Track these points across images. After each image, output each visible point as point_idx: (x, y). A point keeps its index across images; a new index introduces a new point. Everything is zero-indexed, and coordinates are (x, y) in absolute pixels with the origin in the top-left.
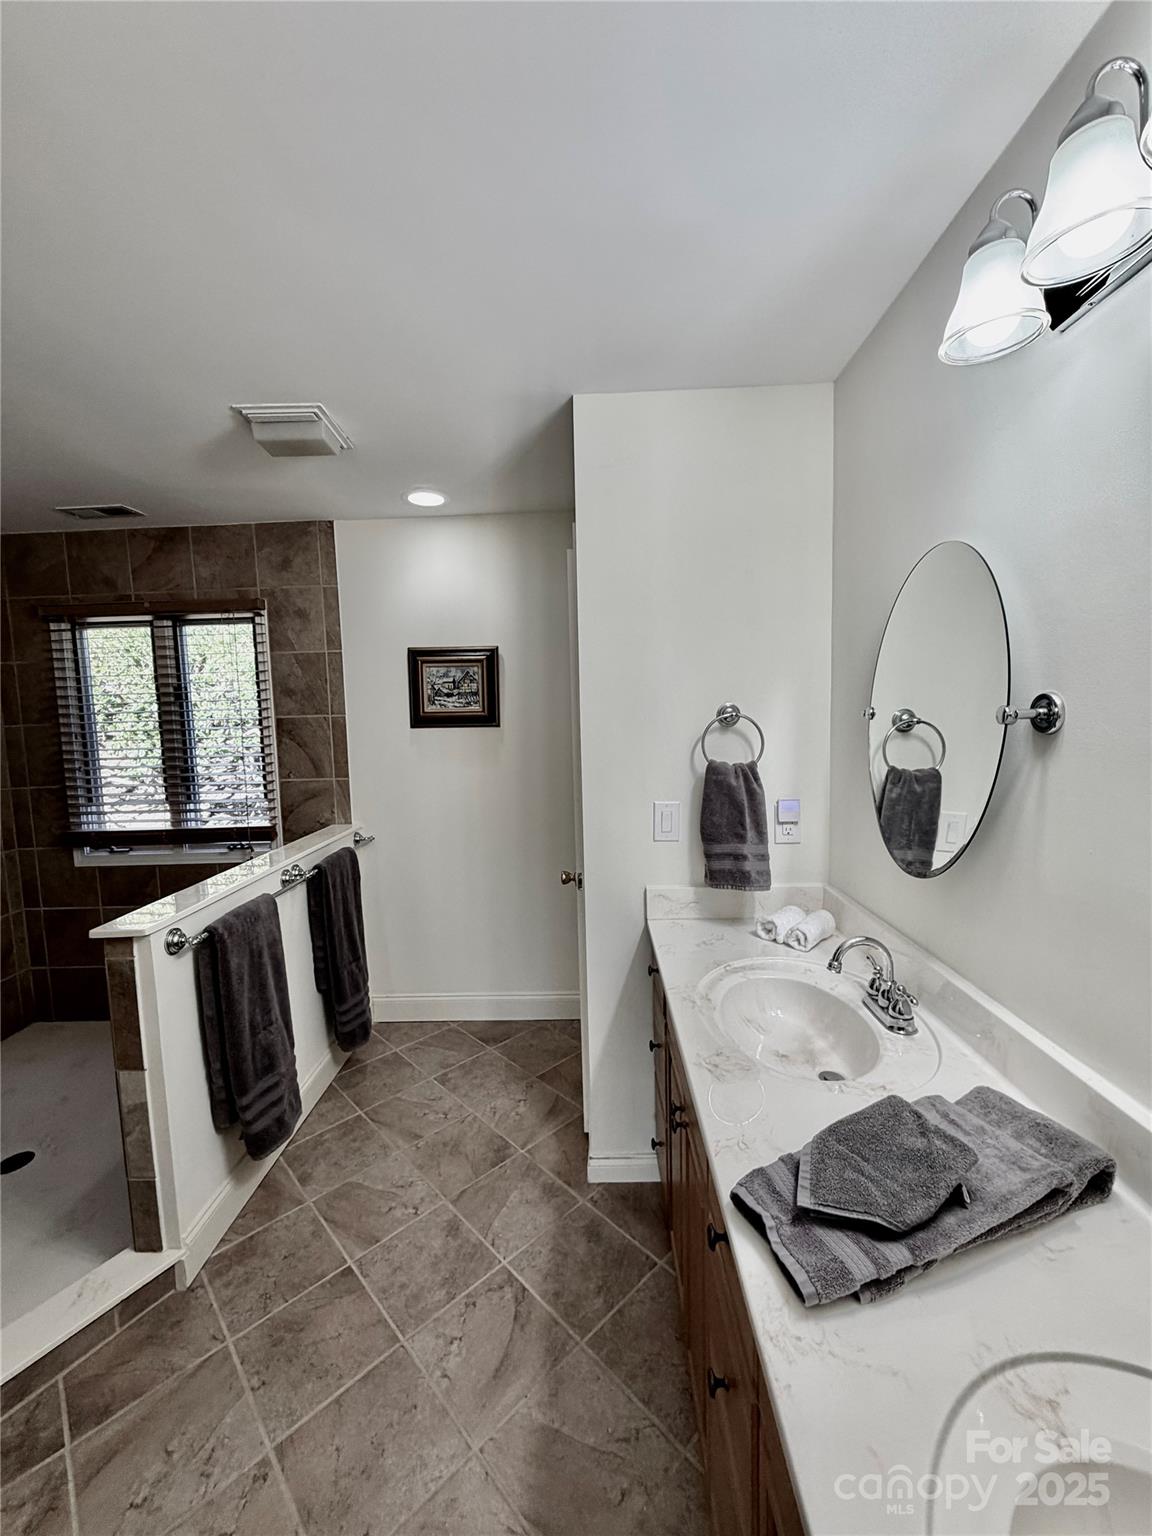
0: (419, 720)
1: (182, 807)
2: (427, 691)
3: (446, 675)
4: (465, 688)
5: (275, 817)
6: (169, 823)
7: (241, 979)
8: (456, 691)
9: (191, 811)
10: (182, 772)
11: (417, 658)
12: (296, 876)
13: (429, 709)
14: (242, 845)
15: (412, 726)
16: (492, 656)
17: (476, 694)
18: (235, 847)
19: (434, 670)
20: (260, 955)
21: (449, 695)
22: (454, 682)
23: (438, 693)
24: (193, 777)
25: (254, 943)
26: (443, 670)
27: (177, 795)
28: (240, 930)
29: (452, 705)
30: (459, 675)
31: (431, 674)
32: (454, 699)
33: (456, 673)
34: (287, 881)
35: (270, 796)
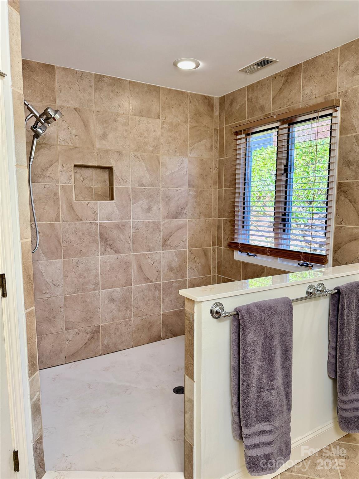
1: (280, 236)
5: (328, 250)
6: (273, 244)
7: (254, 350)
9: (284, 239)
10: (283, 215)
12: (318, 291)
14: (308, 264)
18: (302, 265)
20: (272, 338)
24: (288, 219)
25: (269, 329)
27: (278, 228)
28: (259, 317)
34: (311, 293)
35: (328, 235)
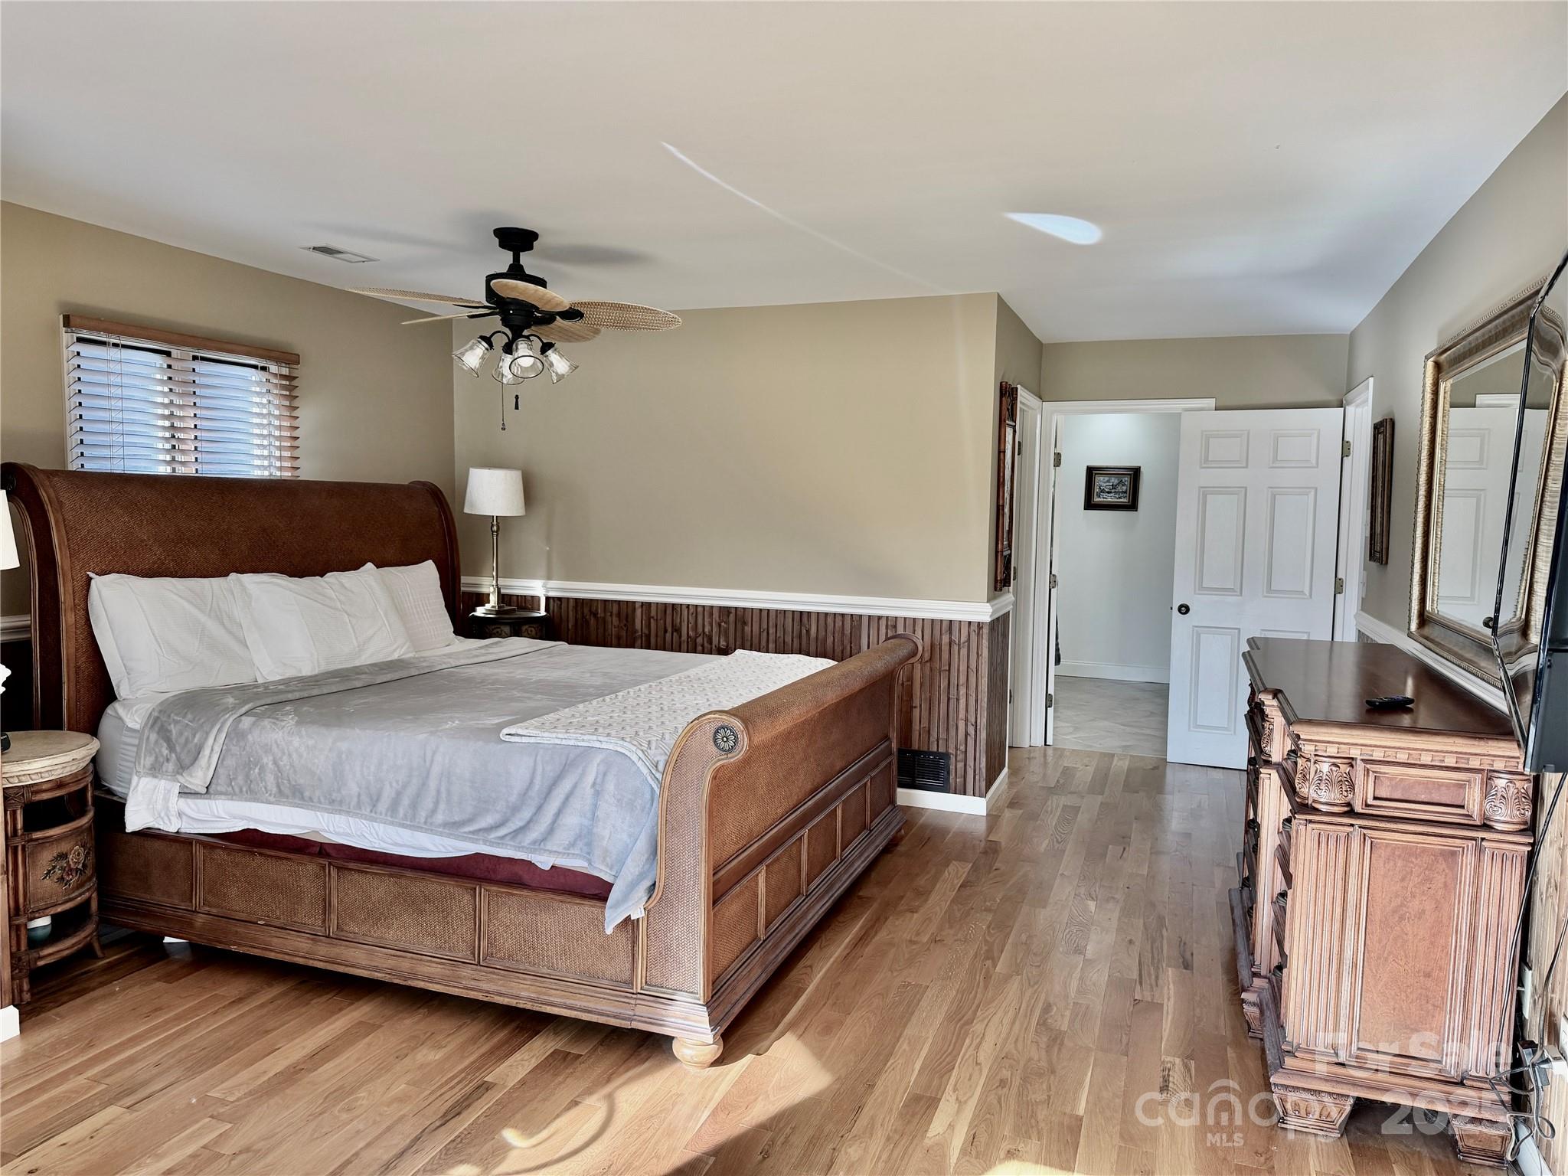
0: (1090, 505)
2: (1097, 490)
3: (1108, 481)
4: (1119, 489)
8: (1113, 491)
11: (1091, 472)
13: (1097, 499)
15: (1085, 509)
16: (1135, 473)
17: (1125, 492)
19: (1102, 478)
21: (1108, 493)
22: (1112, 485)
23: (1102, 491)
26: (1106, 479)
29: (1110, 499)
30: (1116, 482)
31: (1100, 481)
32: (1112, 494)
33: (1115, 481)
